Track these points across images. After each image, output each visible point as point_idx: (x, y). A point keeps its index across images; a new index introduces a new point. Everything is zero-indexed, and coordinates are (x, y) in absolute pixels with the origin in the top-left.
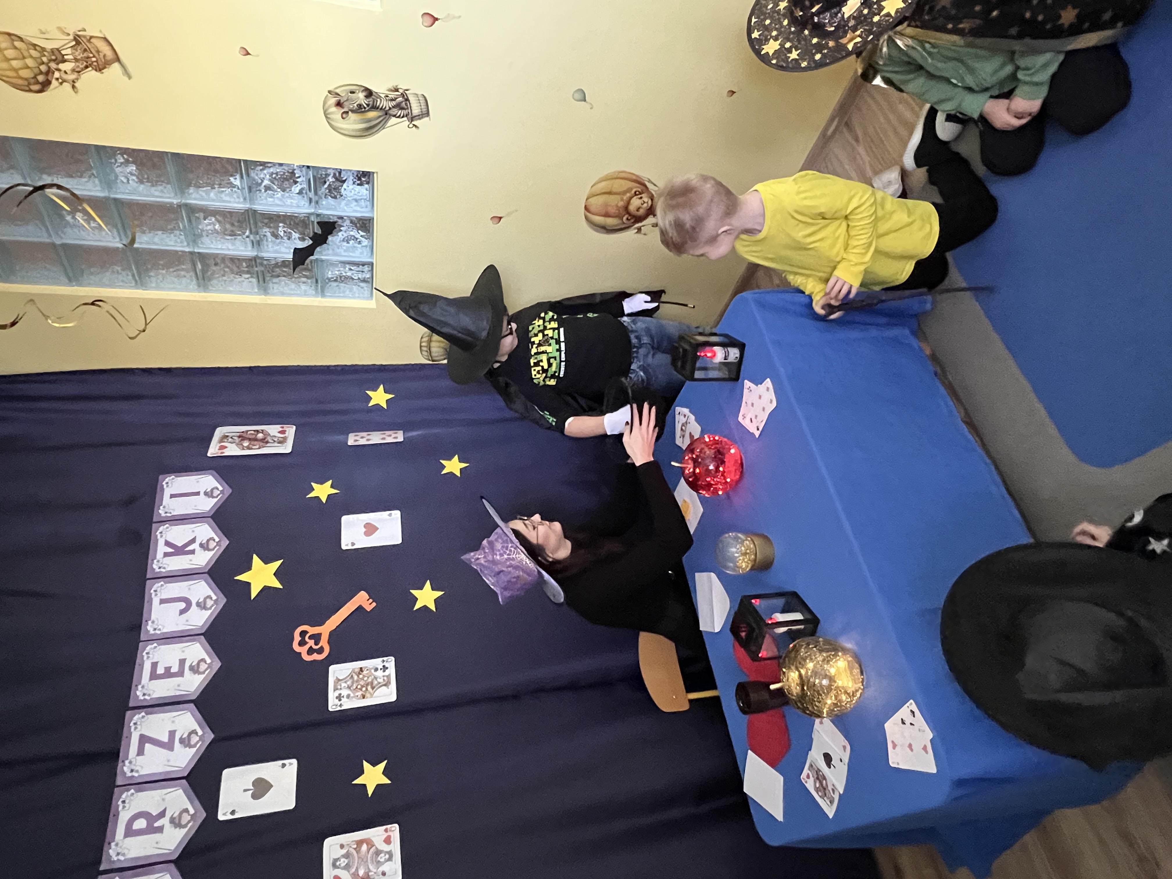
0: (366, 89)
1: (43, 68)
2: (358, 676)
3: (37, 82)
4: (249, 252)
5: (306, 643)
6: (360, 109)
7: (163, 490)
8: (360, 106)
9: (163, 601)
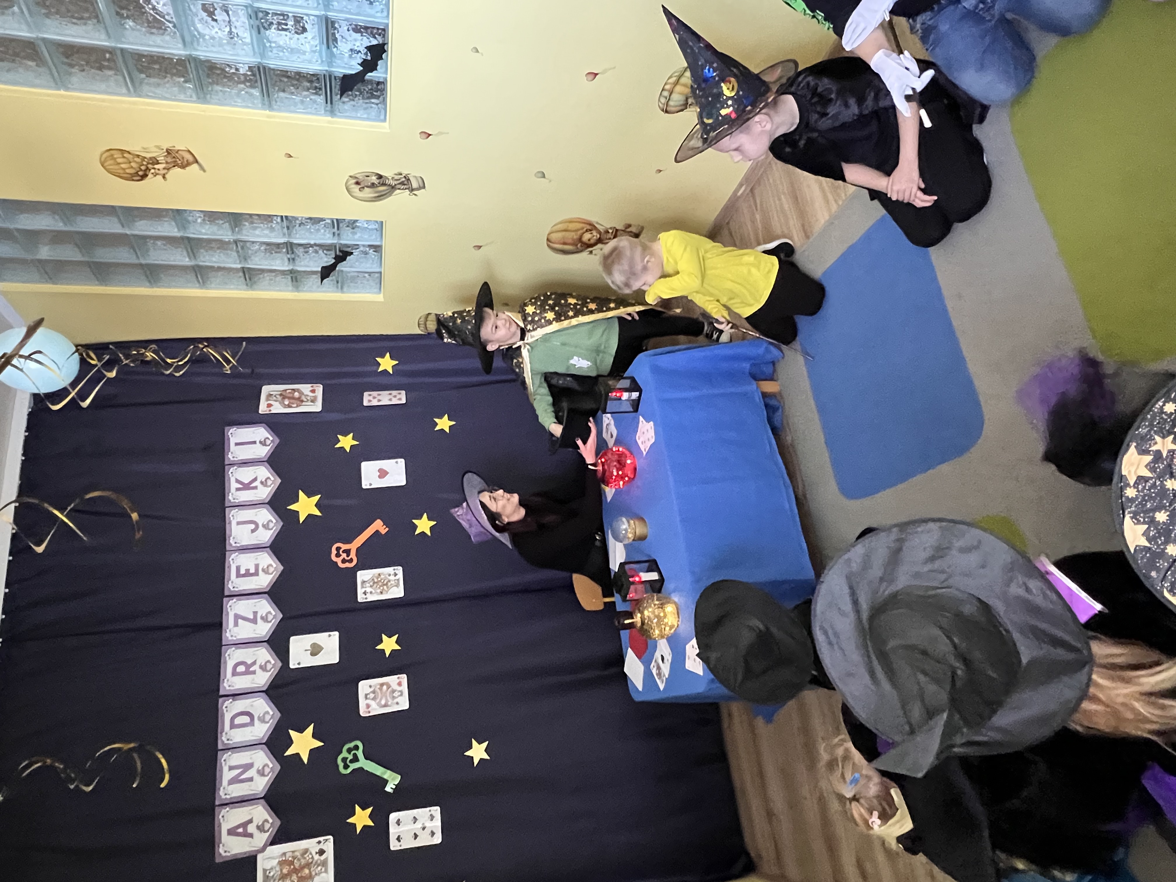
0: (377, 174)
1: (143, 168)
2: (377, 578)
3: (139, 175)
4: (286, 267)
5: (340, 555)
6: (373, 185)
7: (229, 439)
8: (373, 184)
9: (239, 523)
